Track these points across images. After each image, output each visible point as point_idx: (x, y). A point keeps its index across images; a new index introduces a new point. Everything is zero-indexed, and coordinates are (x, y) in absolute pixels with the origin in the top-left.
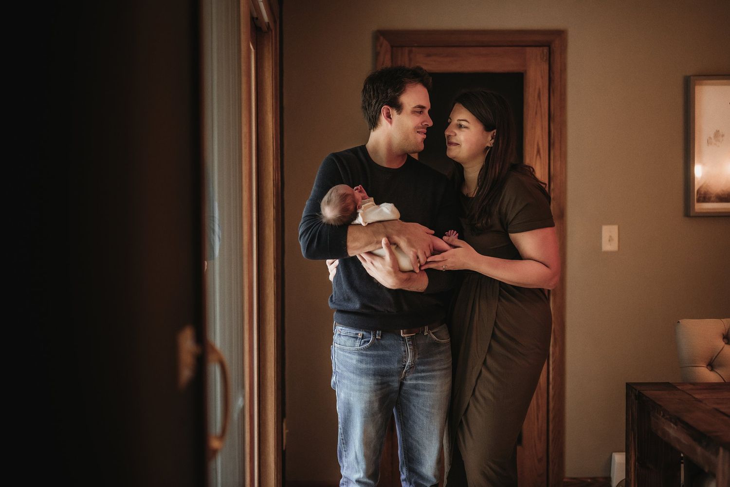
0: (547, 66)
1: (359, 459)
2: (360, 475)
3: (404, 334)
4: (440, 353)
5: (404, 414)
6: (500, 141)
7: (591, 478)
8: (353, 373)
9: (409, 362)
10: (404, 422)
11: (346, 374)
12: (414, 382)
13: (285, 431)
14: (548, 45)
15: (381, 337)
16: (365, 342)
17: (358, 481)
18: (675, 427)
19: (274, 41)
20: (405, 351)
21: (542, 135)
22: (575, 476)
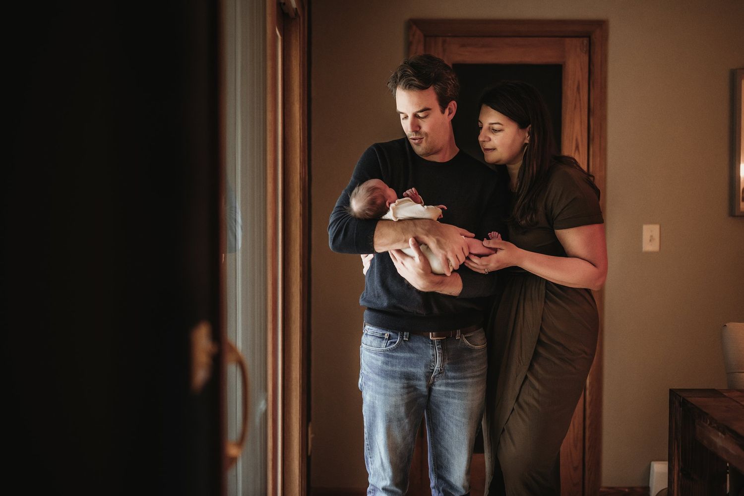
0: (587, 58)
1: (385, 466)
2: (387, 482)
3: (432, 336)
4: (472, 359)
5: (434, 421)
6: (536, 138)
7: (629, 488)
8: (379, 375)
9: (437, 367)
10: (433, 428)
11: (371, 375)
12: (443, 388)
13: (310, 436)
14: (588, 36)
15: (408, 339)
16: (391, 343)
17: (385, 489)
18: (723, 436)
19: (301, 29)
20: (433, 355)
21: (581, 131)
22: (613, 485)
